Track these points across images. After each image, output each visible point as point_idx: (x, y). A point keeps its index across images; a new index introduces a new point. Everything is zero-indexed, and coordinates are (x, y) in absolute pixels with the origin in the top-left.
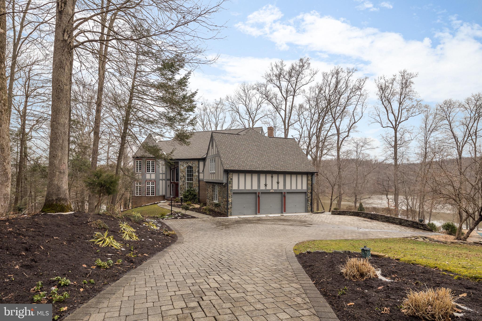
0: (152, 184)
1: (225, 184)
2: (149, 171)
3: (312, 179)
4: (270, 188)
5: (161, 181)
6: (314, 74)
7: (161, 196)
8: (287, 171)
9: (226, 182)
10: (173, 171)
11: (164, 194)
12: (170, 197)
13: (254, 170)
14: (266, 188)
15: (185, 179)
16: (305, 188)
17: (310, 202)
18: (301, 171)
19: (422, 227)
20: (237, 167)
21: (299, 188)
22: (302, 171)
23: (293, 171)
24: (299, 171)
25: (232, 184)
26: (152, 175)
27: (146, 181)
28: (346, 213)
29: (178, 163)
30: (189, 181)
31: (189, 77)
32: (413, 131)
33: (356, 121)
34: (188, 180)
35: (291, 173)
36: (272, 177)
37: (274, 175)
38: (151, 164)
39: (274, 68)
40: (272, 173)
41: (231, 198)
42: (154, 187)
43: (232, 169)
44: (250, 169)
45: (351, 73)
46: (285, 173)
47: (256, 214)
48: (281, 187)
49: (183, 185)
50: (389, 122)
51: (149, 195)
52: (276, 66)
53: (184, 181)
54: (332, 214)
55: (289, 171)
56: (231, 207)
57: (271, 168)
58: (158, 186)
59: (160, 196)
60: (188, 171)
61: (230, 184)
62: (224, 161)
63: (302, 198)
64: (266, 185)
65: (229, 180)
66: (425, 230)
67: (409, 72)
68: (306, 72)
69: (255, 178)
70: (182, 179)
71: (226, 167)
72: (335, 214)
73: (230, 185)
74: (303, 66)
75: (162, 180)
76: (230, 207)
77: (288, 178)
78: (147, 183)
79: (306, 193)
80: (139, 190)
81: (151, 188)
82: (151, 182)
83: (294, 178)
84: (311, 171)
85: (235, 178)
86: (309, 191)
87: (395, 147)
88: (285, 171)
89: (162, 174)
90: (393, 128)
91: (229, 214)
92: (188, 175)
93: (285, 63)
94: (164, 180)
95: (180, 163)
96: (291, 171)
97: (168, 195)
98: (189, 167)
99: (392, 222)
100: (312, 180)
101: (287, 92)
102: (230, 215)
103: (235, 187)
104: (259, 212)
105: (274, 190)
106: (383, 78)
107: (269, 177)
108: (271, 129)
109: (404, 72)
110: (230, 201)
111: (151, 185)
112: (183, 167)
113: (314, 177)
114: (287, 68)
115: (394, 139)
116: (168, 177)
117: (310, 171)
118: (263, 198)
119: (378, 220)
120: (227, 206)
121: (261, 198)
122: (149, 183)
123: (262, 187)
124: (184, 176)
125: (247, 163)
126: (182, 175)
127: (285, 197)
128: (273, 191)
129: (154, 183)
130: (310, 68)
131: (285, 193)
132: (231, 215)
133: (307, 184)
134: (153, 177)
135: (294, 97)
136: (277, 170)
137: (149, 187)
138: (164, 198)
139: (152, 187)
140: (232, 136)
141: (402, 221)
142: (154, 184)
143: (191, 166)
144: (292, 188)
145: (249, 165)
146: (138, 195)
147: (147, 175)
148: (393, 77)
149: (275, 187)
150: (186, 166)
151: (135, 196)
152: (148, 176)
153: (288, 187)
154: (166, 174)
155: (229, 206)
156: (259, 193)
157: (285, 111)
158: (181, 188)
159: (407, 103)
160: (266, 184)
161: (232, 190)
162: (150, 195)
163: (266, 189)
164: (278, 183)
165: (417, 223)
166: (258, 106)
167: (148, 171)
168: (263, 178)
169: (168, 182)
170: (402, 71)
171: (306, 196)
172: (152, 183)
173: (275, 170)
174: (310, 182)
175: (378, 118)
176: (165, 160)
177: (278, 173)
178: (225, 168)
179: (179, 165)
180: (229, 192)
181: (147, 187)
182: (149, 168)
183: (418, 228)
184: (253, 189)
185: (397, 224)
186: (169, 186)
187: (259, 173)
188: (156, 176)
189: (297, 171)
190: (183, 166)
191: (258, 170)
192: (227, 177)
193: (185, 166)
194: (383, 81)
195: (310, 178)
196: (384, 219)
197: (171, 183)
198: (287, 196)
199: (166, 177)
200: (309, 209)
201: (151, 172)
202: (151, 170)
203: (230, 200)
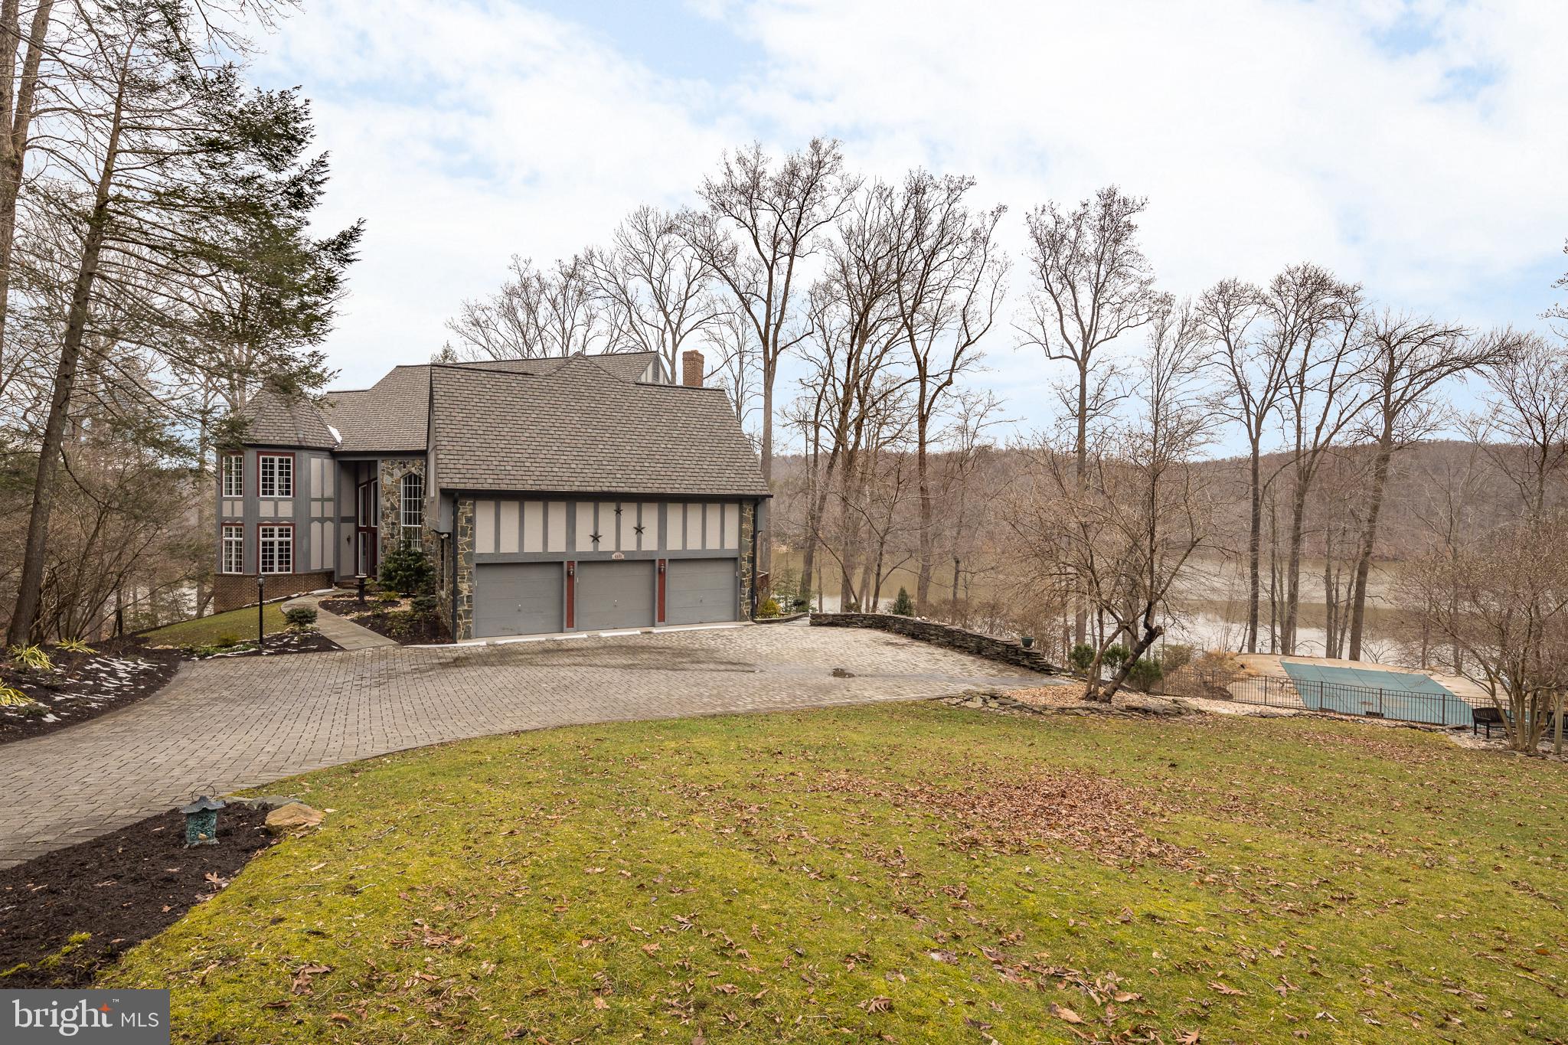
0: (281, 536)
1: (446, 536)
2: (272, 493)
3: (755, 516)
4: (613, 548)
5: (315, 527)
6: (850, 191)
7: (318, 574)
8: (669, 491)
9: (451, 531)
10: (364, 489)
11: (329, 565)
12: (353, 577)
13: (550, 488)
14: (596, 547)
15: (398, 516)
16: (732, 543)
17: (747, 589)
18: (715, 492)
19: (1026, 662)
20: (491, 481)
21: (713, 544)
22: (721, 492)
23: (689, 492)
24: (708, 492)
25: (473, 536)
26: (280, 503)
27: (259, 525)
28: (854, 620)
29: (372, 466)
30: (410, 523)
31: (324, 176)
32: (1130, 371)
33: (972, 339)
34: (409, 519)
35: (685, 500)
36: (618, 512)
37: (624, 506)
38: (276, 470)
39: (737, 169)
40: (618, 499)
41: (470, 580)
42: (288, 543)
43: (469, 486)
44: (537, 488)
45: (958, 192)
46: (662, 500)
47: (562, 631)
48: (650, 543)
49: (392, 536)
50: (1066, 345)
51: (271, 569)
52: (741, 161)
53: (393, 524)
54: (812, 624)
55: (675, 491)
56: (468, 613)
57: (614, 484)
58: (305, 542)
59: (311, 575)
60: (409, 492)
61: (466, 535)
62: (447, 461)
63: (723, 577)
64: (596, 538)
65: (463, 522)
66: (1032, 669)
67: (1121, 194)
68: (830, 181)
69: (558, 515)
70: (388, 517)
71: (449, 480)
72: (821, 625)
73: (462, 540)
74: (820, 164)
75: (322, 520)
76: (464, 611)
77: (674, 514)
78: (264, 530)
79: (735, 559)
80: (237, 556)
81: (276, 547)
82: (276, 529)
83: (694, 513)
84: (752, 493)
85: (484, 517)
86: (746, 555)
87: (1082, 416)
88: (663, 494)
89: (323, 500)
90: (1076, 359)
91: (461, 632)
92: (409, 505)
93: (765, 152)
94: (330, 519)
95: (382, 465)
96: (682, 491)
97: (347, 569)
98: (410, 477)
99: (960, 647)
100: (755, 522)
101: (775, 245)
102: (464, 638)
103: (484, 544)
104: (571, 624)
105: (623, 552)
106: (1048, 210)
107: (607, 513)
108: (693, 359)
109: (1112, 193)
110: (466, 593)
111: (276, 539)
112: (390, 477)
113: (760, 509)
114: (774, 168)
115: (1077, 393)
116: (348, 511)
117: (747, 493)
118: (585, 580)
119: (929, 641)
120: (455, 607)
121: (577, 580)
122: (272, 530)
123: (584, 545)
124: (393, 508)
125: (532, 469)
126: (389, 505)
127: (662, 574)
128: (623, 557)
129: (288, 530)
130: (839, 173)
131: (662, 561)
132: (468, 636)
133: (741, 531)
134: (286, 510)
135: (792, 259)
136: (634, 490)
137: (272, 544)
138: (328, 578)
139: (281, 544)
140: (502, 378)
141: (984, 643)
142: (288, 536)
143: (415, 476)
144: (689, 547)
145: (538, 473)
146: (233, 572)
147: (262, 504)
148: (1080, 210)
149: (629, 543)
150: (400, 474)
151: (222, 575)
152: (266, 509)
153: (674, 544)
154: (337, 500)
155: (461, 609)
156: (571, 563)
157: (768, 303)
158: (386, 547)
159: (1117, 288)
160: (596, 533)
161: (471, 554)
162: (276, 572)
163: (596, 552)
164: (639, 530)
165: (1015, 649)
166: (689, 284)
167: (264, 493)
168: (584, 515)
169: (348, 529)
170: (1105, 192)
171: (736, 570)
172: (280, 530)
173: (627, 490)
174: (748, 527)
175: (1038, 331)
176: (333, 454)
177: (640, 499)
178: (444, 486)
179: (379, 472)
180: (462, 562)
181: (264, 544)
182: (272, 480)
183: (1018, 664)
184: (550, 550)
185: (971, 653)
186: (349, 540)
187: (572, 498)
188: (295, 509)
189: (702, 492)
190: (392, 475)
191: (567, 489)
192: (455, 514)
193: (398, 473)
194: (1049, 221)
195: (748, 514)
196: (943, 637)
197: (358, 529)
198: (672, 572)
199: (338, 508)
200: (746, 609)
201: (276, 495)
202: (276, 489)
203: (464, 587)
